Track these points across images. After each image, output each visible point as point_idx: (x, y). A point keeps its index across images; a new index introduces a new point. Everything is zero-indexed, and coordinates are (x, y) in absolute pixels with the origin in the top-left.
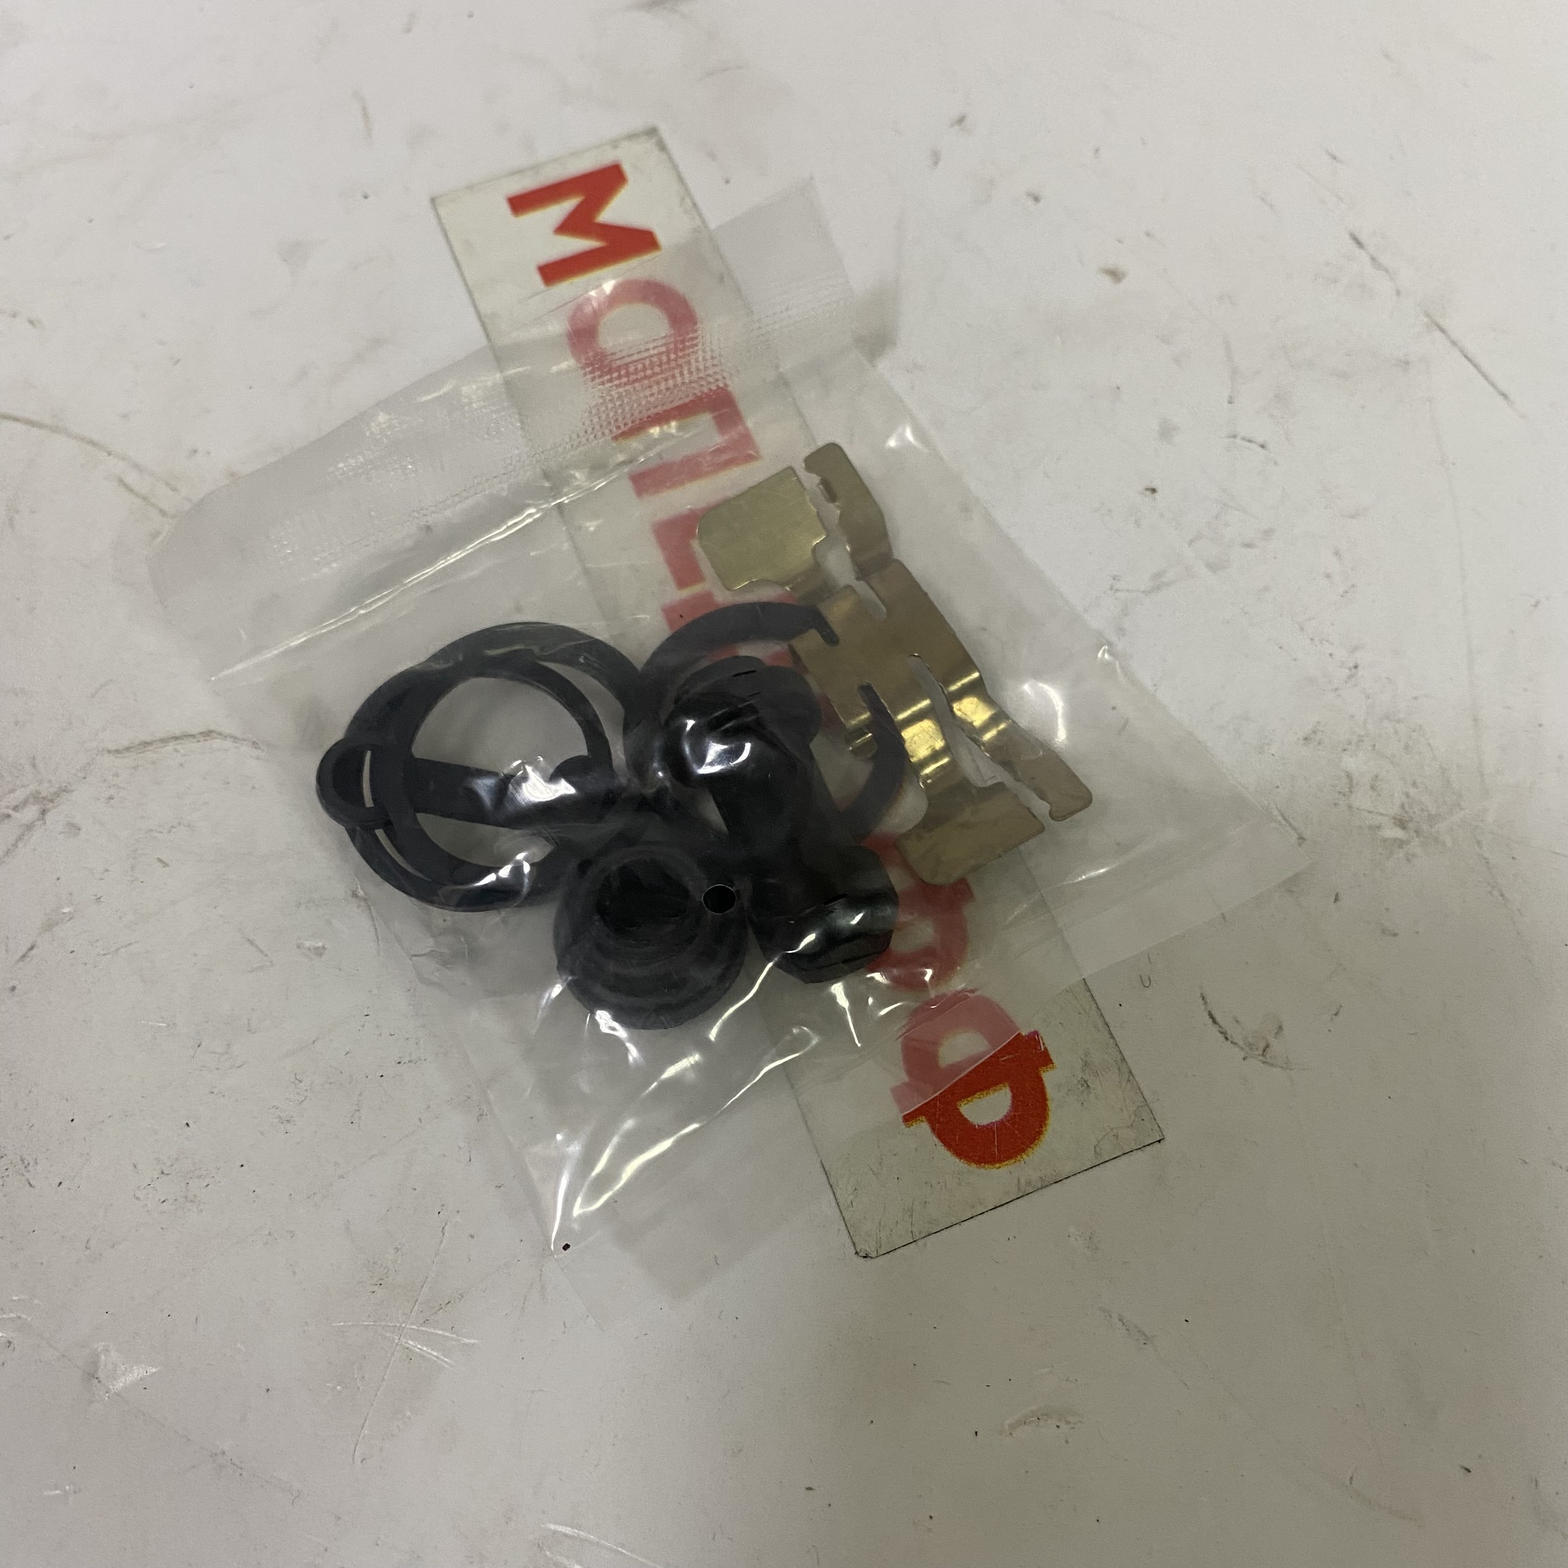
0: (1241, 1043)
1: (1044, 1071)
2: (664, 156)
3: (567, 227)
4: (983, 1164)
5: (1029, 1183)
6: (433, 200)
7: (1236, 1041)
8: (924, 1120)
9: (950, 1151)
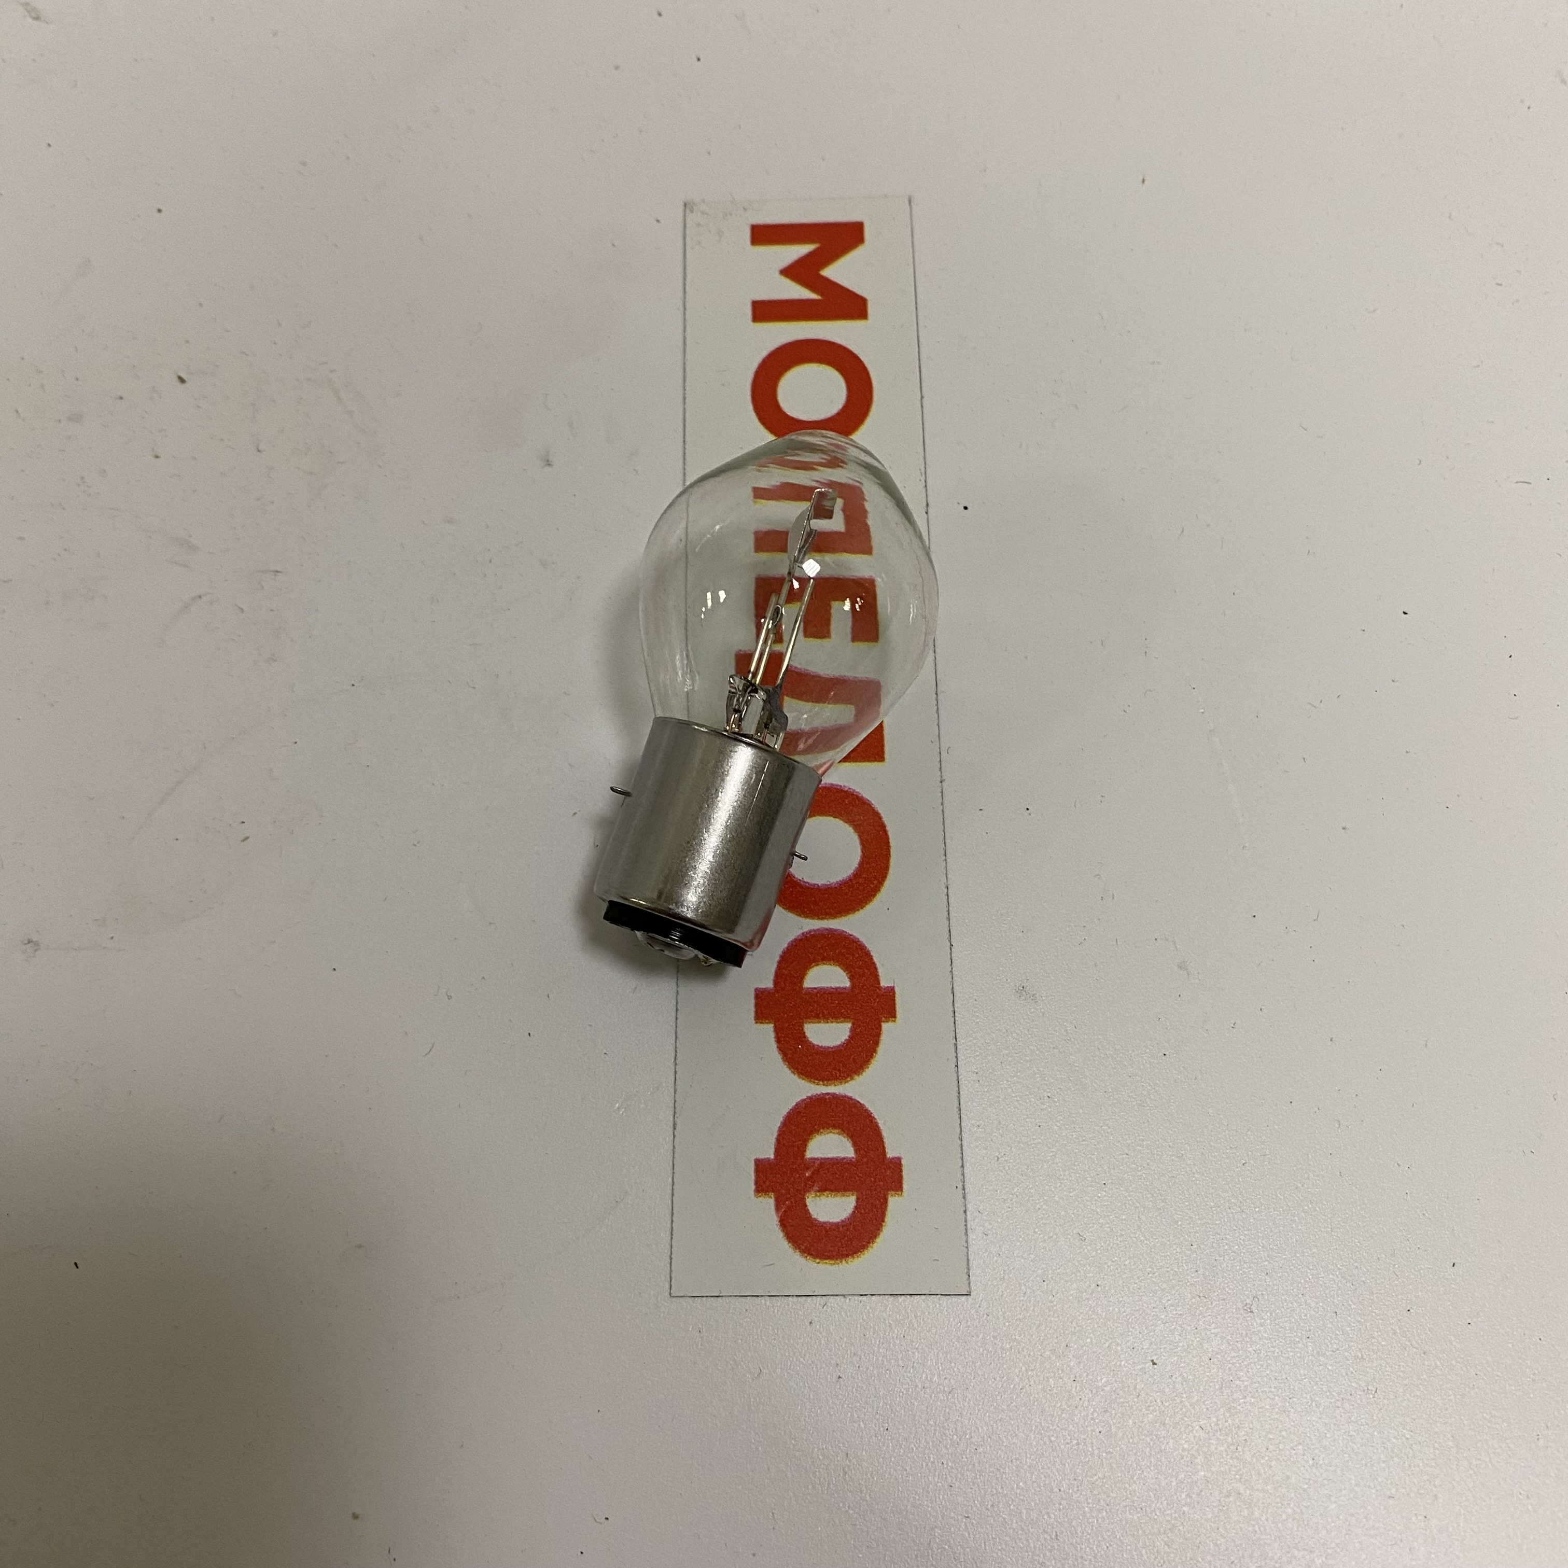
1: (892, 1195)
3: (791, 272)
4: (806, 1255)
6: (685, 205)
8: (772, 1196)
9: (784, 1231)
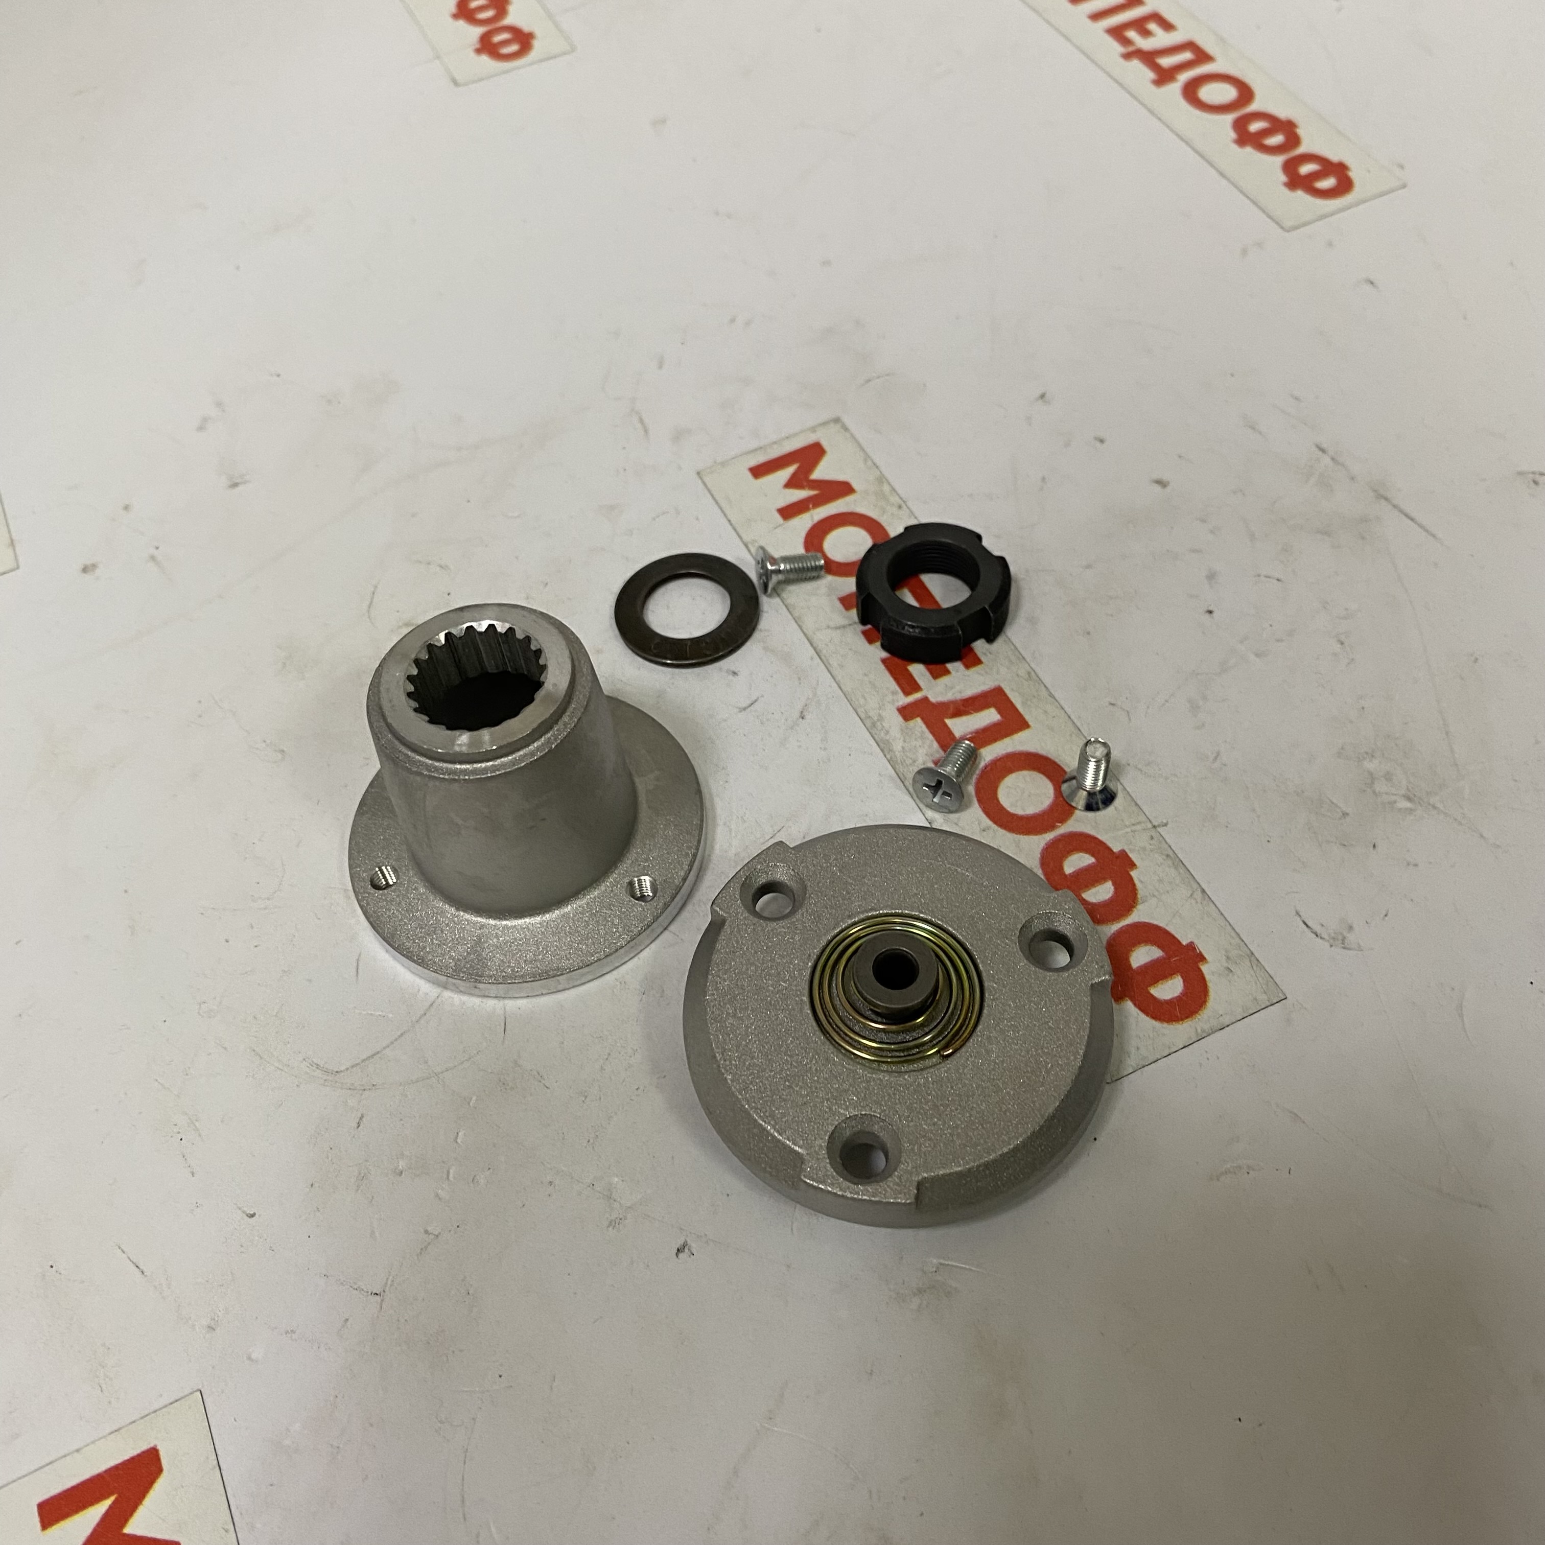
0: (1326, 937)
2: (848, 435)
5: (1203, 1031)
7: (1323, 936)
